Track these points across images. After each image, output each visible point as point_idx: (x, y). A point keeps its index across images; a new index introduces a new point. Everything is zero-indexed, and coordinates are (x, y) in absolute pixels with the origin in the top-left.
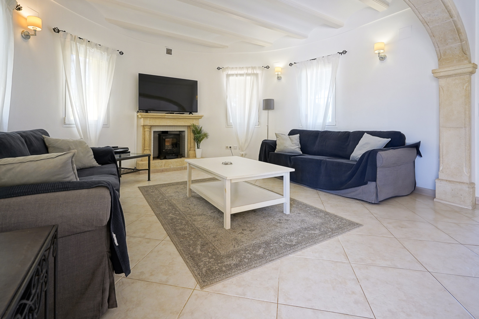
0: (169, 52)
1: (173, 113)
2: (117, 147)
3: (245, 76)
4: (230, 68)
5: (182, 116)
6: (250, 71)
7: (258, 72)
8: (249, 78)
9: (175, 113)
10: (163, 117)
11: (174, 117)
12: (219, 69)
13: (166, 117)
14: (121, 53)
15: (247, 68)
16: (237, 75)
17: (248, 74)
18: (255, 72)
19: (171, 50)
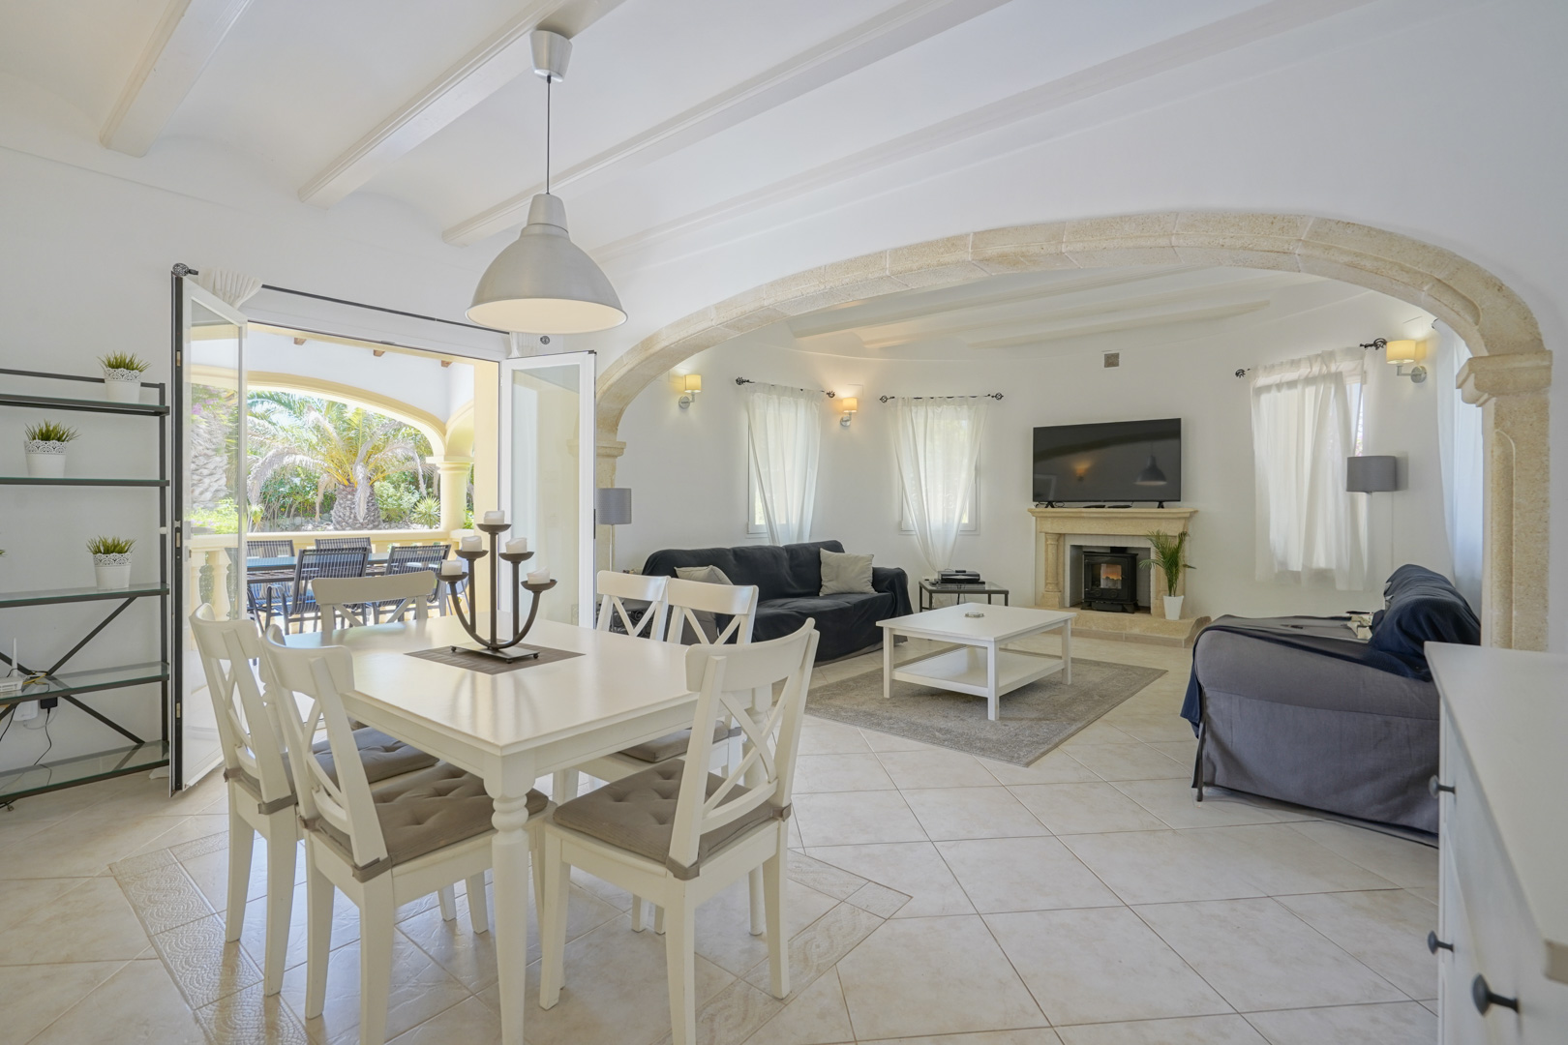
0: (1112, 361)
1: (1103, 507)
2: (965, 572)
3: (1300, 387)
4: (1266, 367)
5: (1120, 513)
6: (1316, 369)
7: (1344, 365)
8: (1310, 391)
9: (1107, 504)
10: (1079, 515)
11: (1103, 515)
12: (1240, 373)
13: (1085, 515)
14: (998, 397)
15: (1310, 360)
16: (1279, 386)
17: (1309, 381)
18: (1333, 368)
19: (1116, 356)
